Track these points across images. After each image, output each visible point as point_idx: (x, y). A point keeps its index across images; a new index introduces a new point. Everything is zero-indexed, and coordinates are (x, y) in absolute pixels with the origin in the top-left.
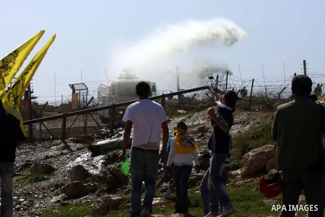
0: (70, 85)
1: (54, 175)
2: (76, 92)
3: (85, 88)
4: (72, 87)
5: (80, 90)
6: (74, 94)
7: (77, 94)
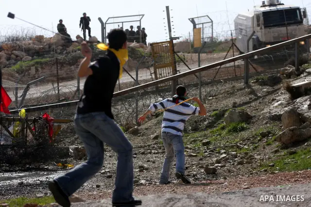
0: (189, 19)
1: (253, 123)
2: (197, 27)
3: (210, 21)
4: (193, 21)
5: (203, 24)
6: (195, 29)
7: (200, 29)
